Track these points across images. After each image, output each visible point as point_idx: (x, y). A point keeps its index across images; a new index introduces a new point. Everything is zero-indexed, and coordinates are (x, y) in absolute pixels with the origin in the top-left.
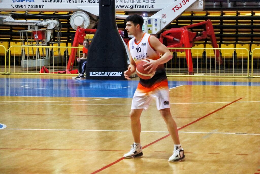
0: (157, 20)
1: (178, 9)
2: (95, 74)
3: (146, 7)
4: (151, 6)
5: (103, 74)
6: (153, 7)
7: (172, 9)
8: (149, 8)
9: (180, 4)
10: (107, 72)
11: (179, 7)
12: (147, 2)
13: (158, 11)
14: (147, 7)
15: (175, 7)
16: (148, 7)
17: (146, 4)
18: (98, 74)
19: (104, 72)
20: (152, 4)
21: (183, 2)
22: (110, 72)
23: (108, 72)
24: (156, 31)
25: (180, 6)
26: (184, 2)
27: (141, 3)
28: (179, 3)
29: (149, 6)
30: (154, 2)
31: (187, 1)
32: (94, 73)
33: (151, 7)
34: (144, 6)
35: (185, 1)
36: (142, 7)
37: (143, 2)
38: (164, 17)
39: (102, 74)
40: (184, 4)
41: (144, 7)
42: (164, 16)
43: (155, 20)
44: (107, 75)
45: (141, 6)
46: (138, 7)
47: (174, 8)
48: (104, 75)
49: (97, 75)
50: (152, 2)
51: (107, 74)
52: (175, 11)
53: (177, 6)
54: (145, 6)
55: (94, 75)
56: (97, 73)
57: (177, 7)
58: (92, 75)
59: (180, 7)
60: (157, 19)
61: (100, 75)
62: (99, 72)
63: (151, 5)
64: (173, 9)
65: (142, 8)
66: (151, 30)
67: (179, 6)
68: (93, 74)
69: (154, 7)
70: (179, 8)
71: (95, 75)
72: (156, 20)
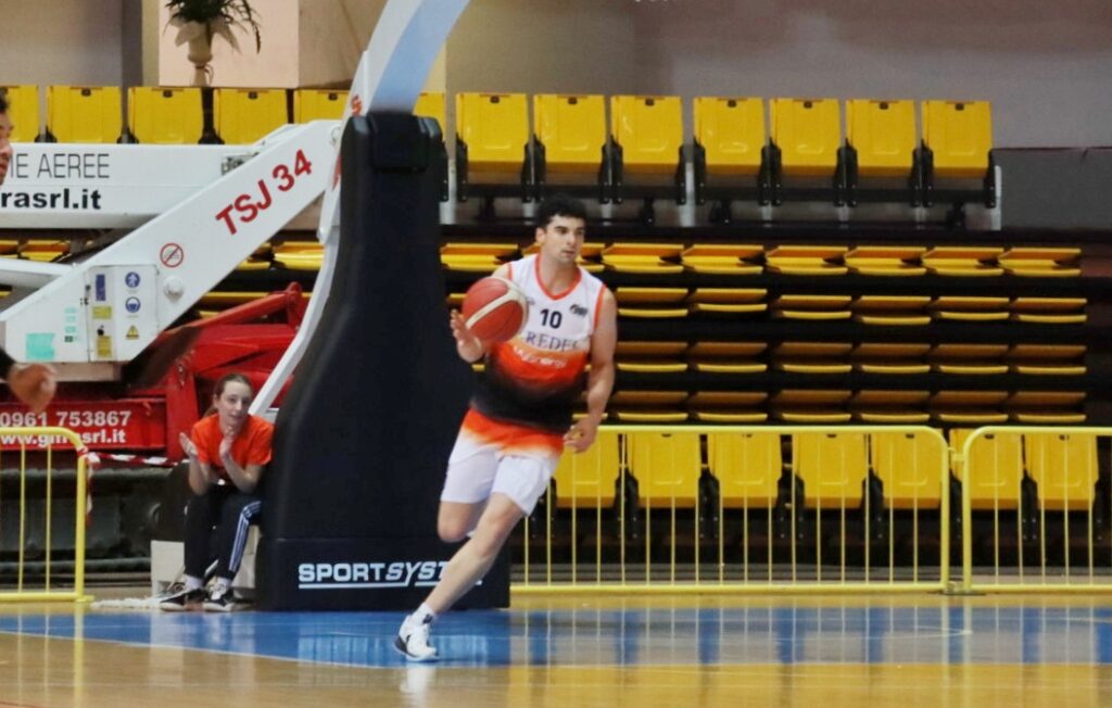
0: (137, 276)
1: (248, 213)
2: (328, 574)
3: (53, 205)
4: (85, 198)
5: (377, 577)
6: (96, 206)
7: (219, 217)
8: (71, 208)
9: (262, 184)
10: (401, 565)
11: (253, 201)
12: (60, 171)
13: (129, 226)
14: (60, 201)
15: (232, 202)
16: (66, 205)
17: (57, 187)
18: (347, 578)
19: (382, 566)
20: (93, 185)
21: (275, 174)
22: (418, 564)
23: (405, 561)
24: (132, 341)
25: (263, 201)
26: (283, 177)
27: (26, 177)
28: (259, 179)
29: (76, 197)
30: (104, 171)
31: (298, 172)
32: (325, 569)
33: (85, 205)
34: (43, 195)
35: (291, 172)
36: (32, 201)
37: (41, 170)
38: (171, 262)
39: (371, 572)
40: (282, 188)
41: (45, 203)
42: (172, 255)
43: (127, 281)
44: (402, 579)
45: (27, 198)
46: (11, 201)
47: (229, 208)
48: (383, 579)
49: (342, 583)
50: (90, 171)
51: (400, 573)
52: (233, 230)
53: (247, 197)
54: (48, 199)
55: (325, 580)
56: (342, 572)
57: (244, 203)
58: (315, 582)
59: (260, 205)
60: (137, 270)
61: (361, 580)
62: (356, 566)
63: (85, 190)
64: (224, 214)
65: (32, 209)
66: (108, 338)
67: (258, 197)
68: (320, 576)
69: (100, 202)
70: (255, 209)
71: (331, 580)
72: (133, 278)
